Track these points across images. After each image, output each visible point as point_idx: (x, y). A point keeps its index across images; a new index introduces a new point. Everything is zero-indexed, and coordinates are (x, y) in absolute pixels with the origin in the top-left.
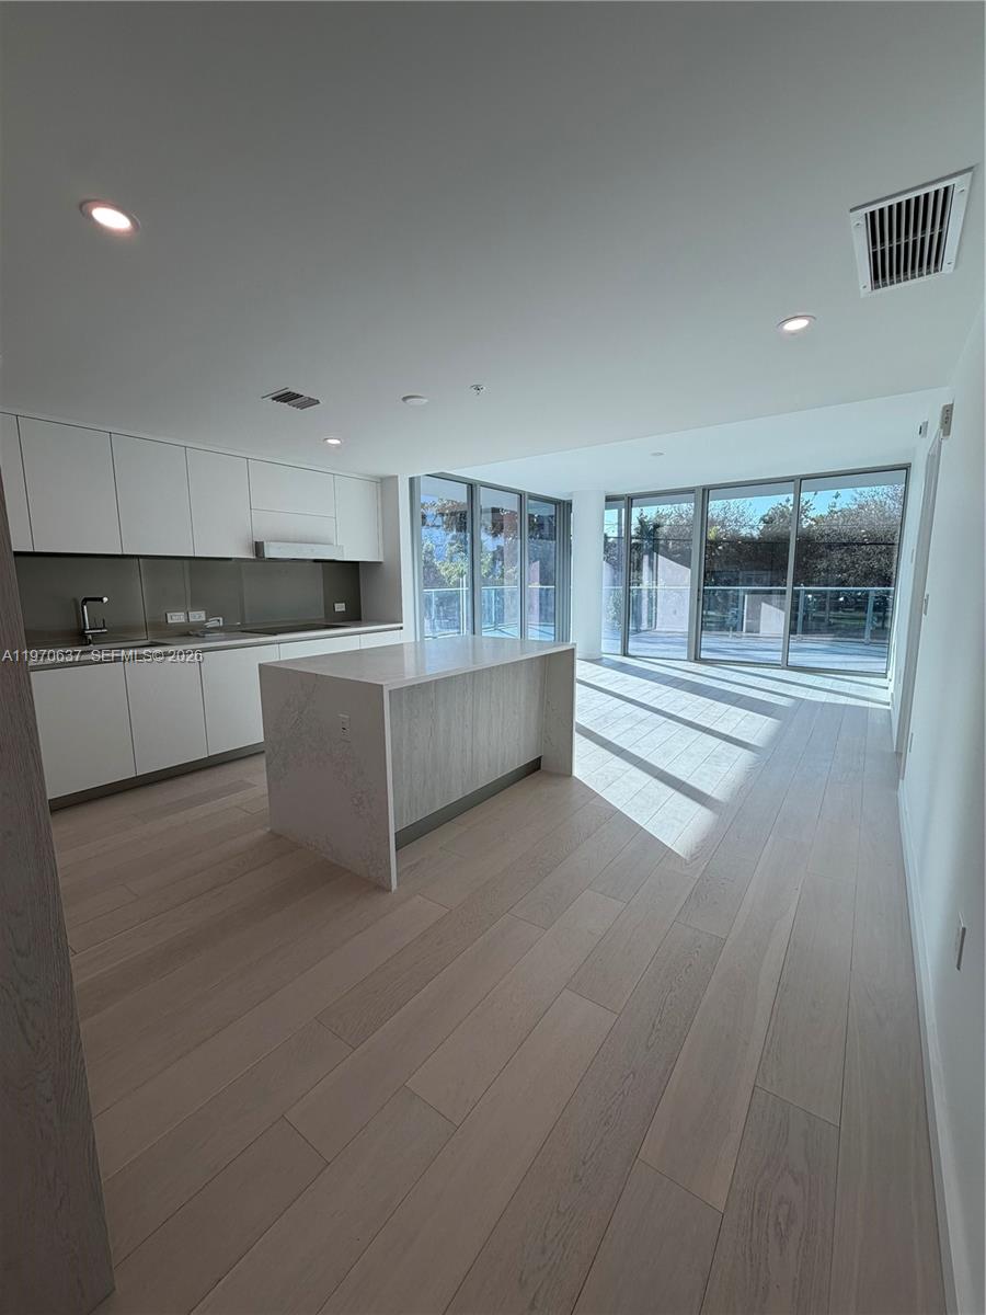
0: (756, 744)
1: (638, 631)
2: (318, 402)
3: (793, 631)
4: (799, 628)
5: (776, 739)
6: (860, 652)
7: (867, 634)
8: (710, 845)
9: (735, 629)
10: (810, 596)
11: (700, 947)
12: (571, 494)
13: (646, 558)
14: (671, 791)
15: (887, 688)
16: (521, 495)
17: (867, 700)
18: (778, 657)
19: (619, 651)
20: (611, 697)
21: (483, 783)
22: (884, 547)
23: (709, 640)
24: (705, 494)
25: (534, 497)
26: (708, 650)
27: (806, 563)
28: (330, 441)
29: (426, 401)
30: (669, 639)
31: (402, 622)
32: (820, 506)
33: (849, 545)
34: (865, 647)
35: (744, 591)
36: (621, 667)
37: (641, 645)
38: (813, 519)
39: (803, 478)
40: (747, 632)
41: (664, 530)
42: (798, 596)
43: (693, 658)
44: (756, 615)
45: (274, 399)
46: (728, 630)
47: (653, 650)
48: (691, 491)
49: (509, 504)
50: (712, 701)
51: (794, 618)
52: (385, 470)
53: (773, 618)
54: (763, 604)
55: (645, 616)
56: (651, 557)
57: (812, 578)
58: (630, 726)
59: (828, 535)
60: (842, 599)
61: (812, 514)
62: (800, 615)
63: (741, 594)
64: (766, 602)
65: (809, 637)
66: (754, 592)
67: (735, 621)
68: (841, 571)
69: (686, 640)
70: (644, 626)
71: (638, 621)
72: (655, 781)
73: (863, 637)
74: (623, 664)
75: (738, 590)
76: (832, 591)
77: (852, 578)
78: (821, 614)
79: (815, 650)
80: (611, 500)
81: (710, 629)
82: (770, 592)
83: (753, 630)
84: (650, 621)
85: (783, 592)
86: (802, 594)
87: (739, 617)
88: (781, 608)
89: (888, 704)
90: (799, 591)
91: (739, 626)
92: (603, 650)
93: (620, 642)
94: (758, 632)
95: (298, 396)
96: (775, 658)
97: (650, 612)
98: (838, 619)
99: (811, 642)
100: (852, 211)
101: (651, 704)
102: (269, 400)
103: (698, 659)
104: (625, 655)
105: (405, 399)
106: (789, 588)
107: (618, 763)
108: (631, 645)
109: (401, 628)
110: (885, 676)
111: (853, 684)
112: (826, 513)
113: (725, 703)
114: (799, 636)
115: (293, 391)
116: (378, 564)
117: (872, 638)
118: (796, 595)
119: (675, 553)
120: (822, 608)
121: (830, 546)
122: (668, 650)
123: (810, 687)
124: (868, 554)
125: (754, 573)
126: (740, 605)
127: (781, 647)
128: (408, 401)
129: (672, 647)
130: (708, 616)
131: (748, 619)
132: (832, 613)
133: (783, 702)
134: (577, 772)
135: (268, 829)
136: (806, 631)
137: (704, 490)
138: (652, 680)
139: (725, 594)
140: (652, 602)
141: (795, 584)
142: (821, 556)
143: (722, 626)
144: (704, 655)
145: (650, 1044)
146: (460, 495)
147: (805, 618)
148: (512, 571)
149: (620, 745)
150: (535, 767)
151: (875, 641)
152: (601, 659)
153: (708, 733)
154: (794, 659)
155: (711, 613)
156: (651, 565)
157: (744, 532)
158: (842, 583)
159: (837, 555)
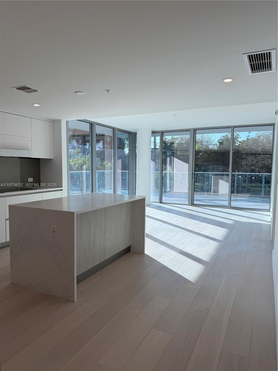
0: (219, 239)
1: (165, 192)
2: (37, 91)
3: (232, 192)
4: (235, 191)
5: (227, 237)
6: (259, 201)
7: (263, 193)
8: (203, 277)
9: (208, 191)
10: (240, 176)
11: (201, 311)
12: (137, 129)
13: (168, 159)
14: (186, 258)
15: (270, 216)
16: (114, 129)
17: (262, 221)
18: (226, 203)
19: (158, 201)
20: (157, 221)
21: (108, 257)
22: (269, 156)
23: (197, 196)
24: (195, 131)
25: (120, 130)
26: (197, 200)
27: (238, 162)
28: (35, 105)
29: (84, 93)
30: (179, 195)
31: (62, 187)
32: (242, 136)
33: (255, 154)
34: (262, 199)
35: (212, 174)
36: (159, 208)
37: (167, 198)
38: (240, 142)
39: (234, 127)
40: (213, 192)
41: (175, 145)
42: (234, 176)
43: (191, 204)
44: (217, 185)
45: (17, 89)
46: (205, 192)
47: (173, 200)
48: (188, 130)
49: (108, 133)
50: (200, 222)
51: (232, 186)
52: (56, 117)
53: (224, 186)
54: (220, 180)
55: (168, 185)
56: (171, 159)
57: (241, 168)
58: (166, 233)
59: (247, 150)
60: (253, 178)
61: (240, 140)
62: (236, 184)
63: (210, 176)
64: (221, 179)
65: (239, 195)
66: (216, 175)
67: (208, 188)
68: (253, 165)
69: (188, 196)
70: (168, 190)
71: (166, 187)
72: (179, 255)
73: (261, 195)
74: (160, 207)
75: (209, 174)
76: (249, 175)
77: (257, 169)
78: (244, 185)
79: (242, 201)
80: (154, 133)
81: (197, 191)
82: (223, 175)
83: (216, 191)
84: (170, 187)
85: (228, 175)
86: (236, 176)
87: (209, 185)
88: (228, 182)
89: (270, 222)
90: (235, 174)
91: (210, 191)
92: (151, 200)
93: (158, 197)
94: (218, 193)
95: (29, 88)
96: (225, 204)
97: (170, 183)
98: (252, 187)
99: (240, 197)
100: (243, 54)
101: (174, 224)
102: (15, 89)
103: (193, 204)
104: (160, 203)
105: (76, 92)
106: (230, 173)
107: (163, 248)
108: (163, 198)
109: (62, 190)
110: (269, 210)
111: (257, 215)
112: (246, 140)
113: (205, 222)
114: (235, 194)
115: (27, 86)
116: (51, 159)
117: (264, 195)
118: (233, 176)
119: (180, 156)
120: (245, 182)
121: (247, 154)
122: (179, 201)
123: (240, 216)
124: (263, 158)
125: (216, 166)
126: (210, 180)
127: (227, 199)
128: (77, 93)
129: (181, 199)
130: (196, 185)
131: (213, 187)
132: (249, 184)
133: (229, 222)
134: (147, 252)
135: (10, 282)
136: (238, 192)
137: (194, 130)
138: (174, 214)
139: (203, 175)
140: (172, 179)
141: (233, 171)
142: (244, 159)
143: (202, 190)
144: (195, 202)
145: (185, 342)
146: (86, 128)
147: (238, 186)
148: (109, 164)
149: (163, 240)
150: (128, 250)
151: (266, 196)
152: (150, 204)
153: (199, 235)
154: (233, 204)
155: (197, 184)
156: (170, 161)
157: (211, 147)
158: (253, 171)
159: (250, 158)
